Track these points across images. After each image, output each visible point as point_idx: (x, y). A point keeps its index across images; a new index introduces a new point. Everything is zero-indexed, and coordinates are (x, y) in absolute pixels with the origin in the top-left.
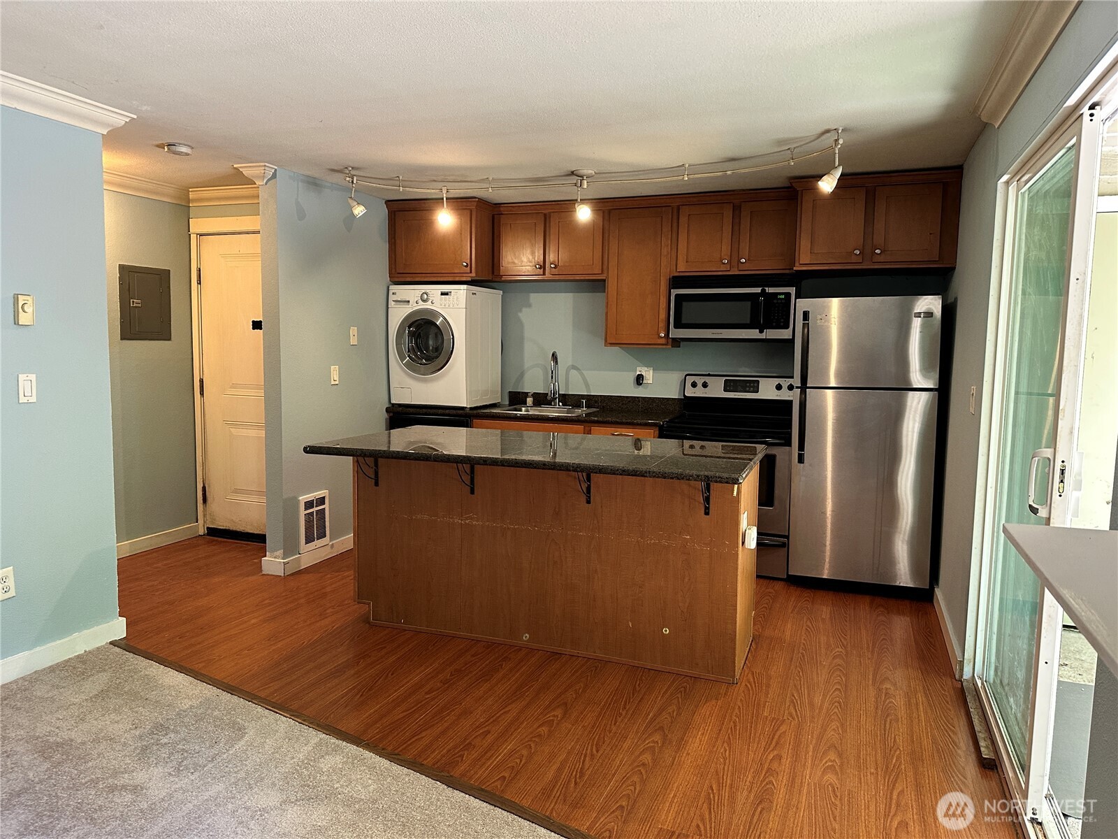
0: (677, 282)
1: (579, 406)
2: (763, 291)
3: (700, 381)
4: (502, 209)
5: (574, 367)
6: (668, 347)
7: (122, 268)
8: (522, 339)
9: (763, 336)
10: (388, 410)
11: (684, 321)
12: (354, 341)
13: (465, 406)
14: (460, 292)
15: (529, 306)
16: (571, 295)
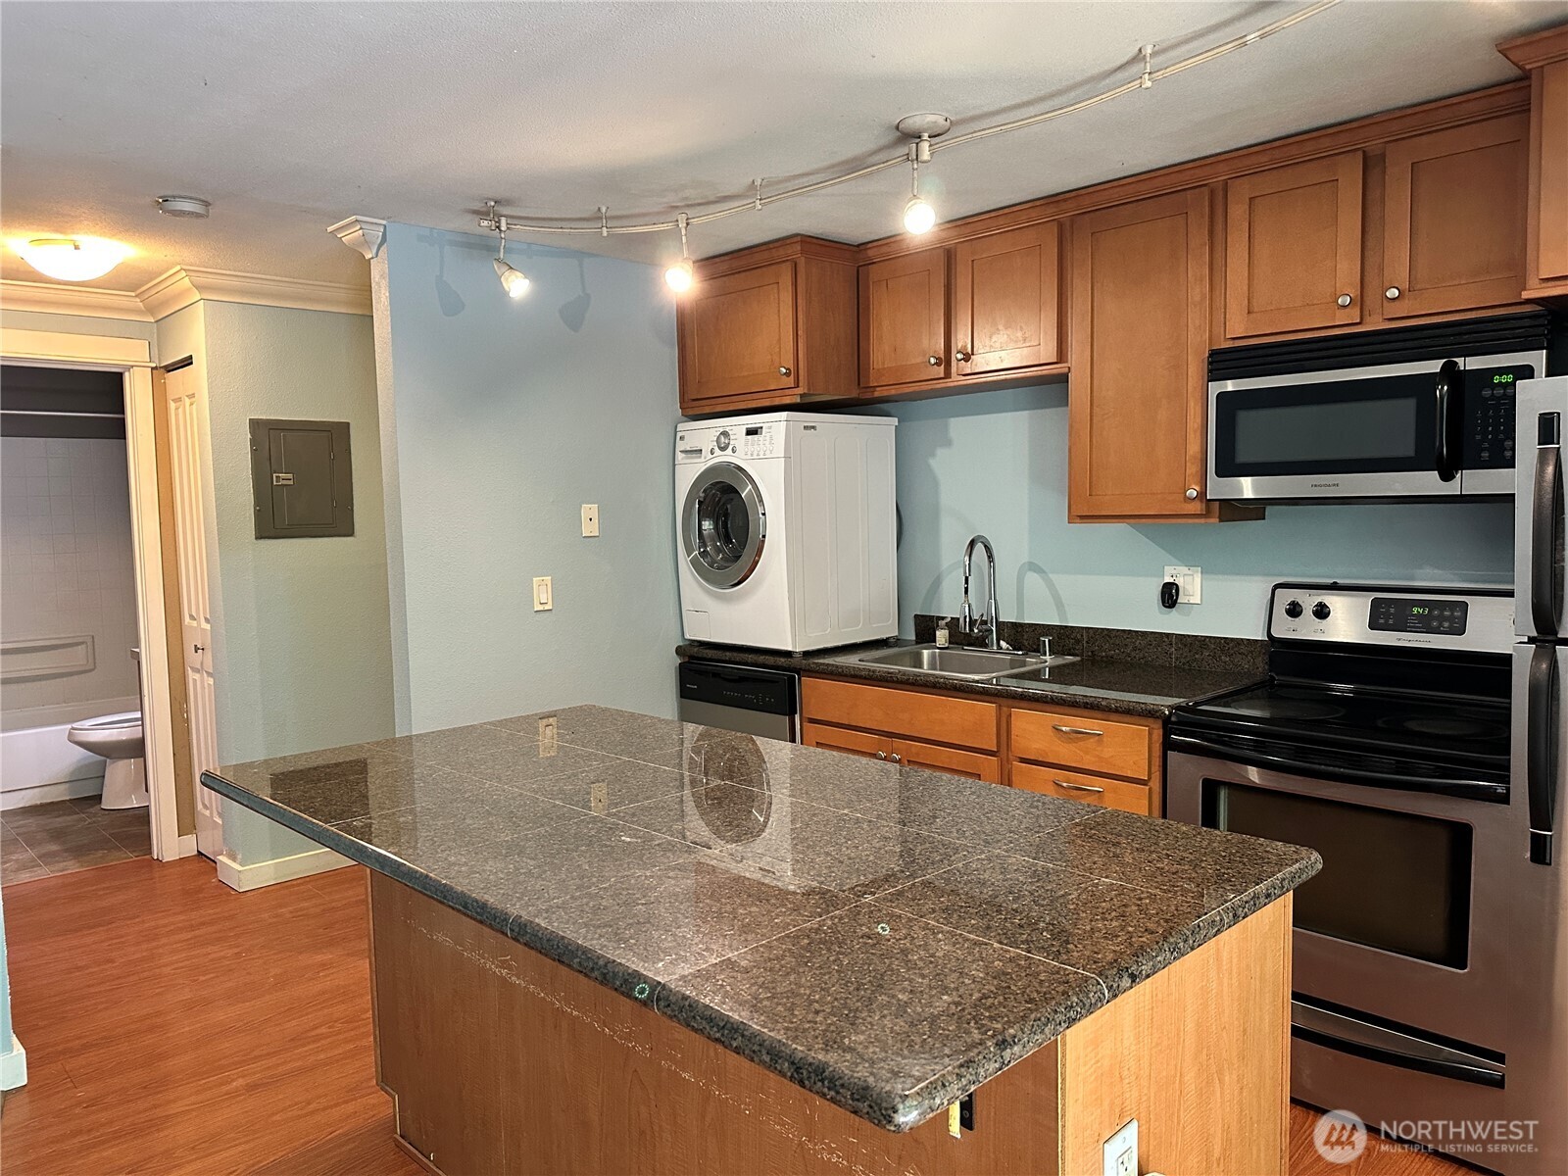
0: (1222, 363)
1: (1037, 649)
2: (1449, 369)
3: (1309, 601)
4: (871, 253)
5: (1033, 567)
6: (1212, 520)
7: (255, 425)
8: (935, 512)
9: (1452, 488)
10: (679, 651)
11: (1243, 456)
12: (590, 529)
13: (790, 649)
14: (776, 424)
15: (948, 443)
16: (1026, 413)
